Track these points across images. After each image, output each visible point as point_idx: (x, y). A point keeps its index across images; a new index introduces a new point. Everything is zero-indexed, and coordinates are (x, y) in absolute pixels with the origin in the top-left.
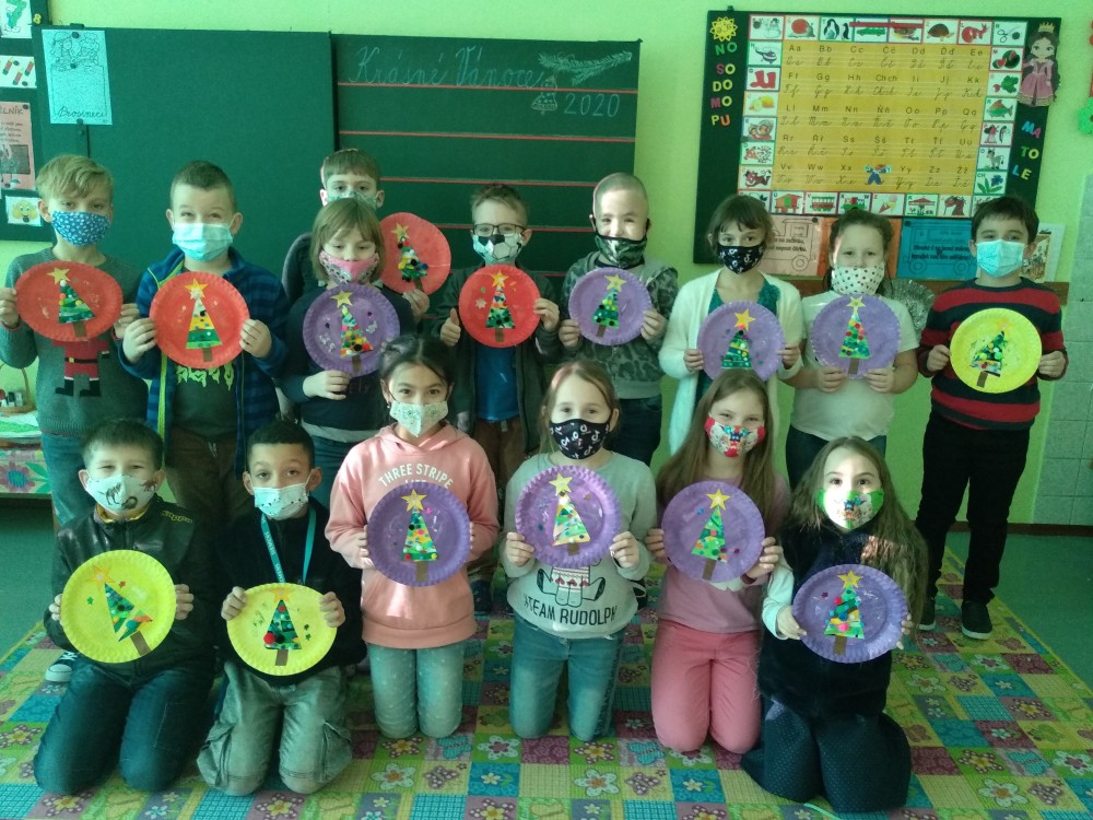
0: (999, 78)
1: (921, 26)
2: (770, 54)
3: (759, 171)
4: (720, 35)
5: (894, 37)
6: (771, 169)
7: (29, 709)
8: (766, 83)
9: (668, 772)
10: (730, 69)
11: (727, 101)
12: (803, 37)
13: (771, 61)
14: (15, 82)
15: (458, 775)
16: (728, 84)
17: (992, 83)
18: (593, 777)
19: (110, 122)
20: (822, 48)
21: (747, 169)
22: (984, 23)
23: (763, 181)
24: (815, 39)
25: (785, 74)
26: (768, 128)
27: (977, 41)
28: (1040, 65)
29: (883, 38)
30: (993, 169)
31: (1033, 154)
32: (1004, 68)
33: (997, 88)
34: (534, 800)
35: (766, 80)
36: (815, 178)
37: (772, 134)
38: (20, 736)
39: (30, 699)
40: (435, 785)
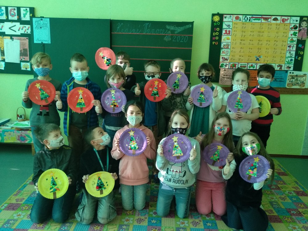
0: (292, 32)
1: (271, 18)
2: (229, 25)
3: (226, 57)
4: (215, 20)
5: (263, 21)
6: (229, 56)
7: (28, 200)
8: (228, 33)
9: (202, 220)
10: (218, 29)
11: (217, 38)
12: (238, 21)
13: (229, 27)
14: (25, 32)
15: (145, 220)
16: (217, 33)
17: (290, 33)
18: (182, 222)
19: (50, 43)
20: (243, 24)
21: (222, 56)
22: (288, 17)
23: (227, 60)
24: (241, 21)
25: (233, 31)
26: (228, 45)
27: (286, 22)
28: (303, 29)
29: (260, 21)
30: (290, 57)
31: (301, 53)
32: (293, 30)
33: (292, 35)
34: (166, 227)
35: (228, 32)
36: (241, 59)
37: (229, 47)
38: (26, 207)
39: (28, 198)
40: (139, 223)
